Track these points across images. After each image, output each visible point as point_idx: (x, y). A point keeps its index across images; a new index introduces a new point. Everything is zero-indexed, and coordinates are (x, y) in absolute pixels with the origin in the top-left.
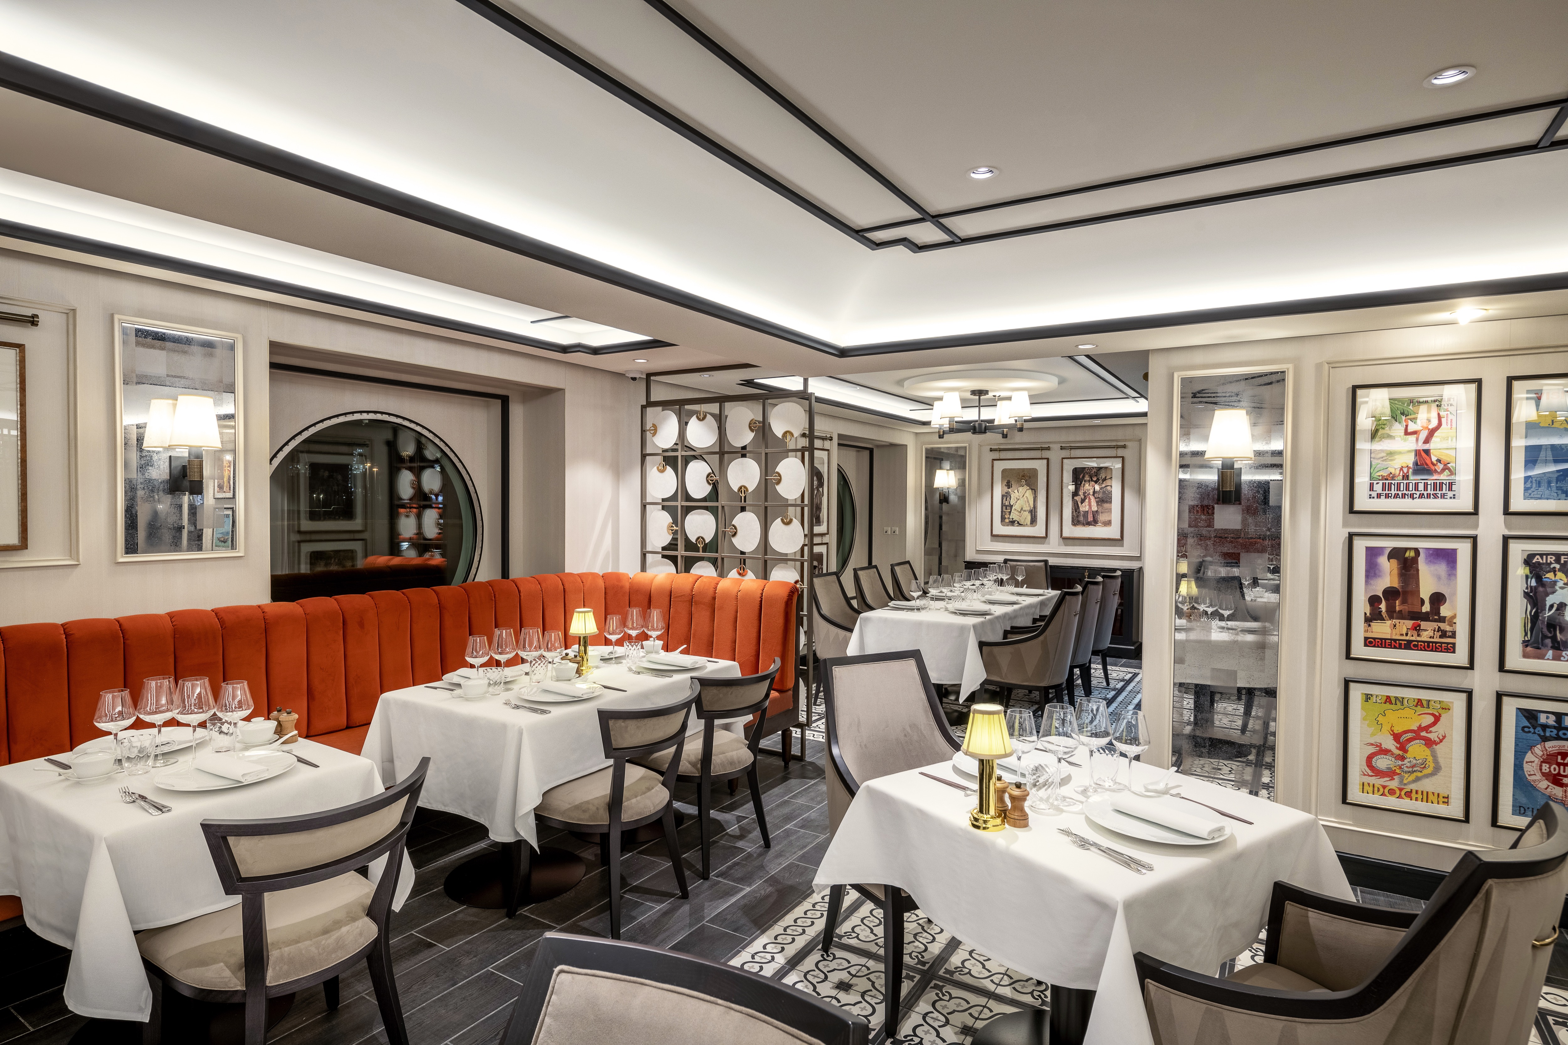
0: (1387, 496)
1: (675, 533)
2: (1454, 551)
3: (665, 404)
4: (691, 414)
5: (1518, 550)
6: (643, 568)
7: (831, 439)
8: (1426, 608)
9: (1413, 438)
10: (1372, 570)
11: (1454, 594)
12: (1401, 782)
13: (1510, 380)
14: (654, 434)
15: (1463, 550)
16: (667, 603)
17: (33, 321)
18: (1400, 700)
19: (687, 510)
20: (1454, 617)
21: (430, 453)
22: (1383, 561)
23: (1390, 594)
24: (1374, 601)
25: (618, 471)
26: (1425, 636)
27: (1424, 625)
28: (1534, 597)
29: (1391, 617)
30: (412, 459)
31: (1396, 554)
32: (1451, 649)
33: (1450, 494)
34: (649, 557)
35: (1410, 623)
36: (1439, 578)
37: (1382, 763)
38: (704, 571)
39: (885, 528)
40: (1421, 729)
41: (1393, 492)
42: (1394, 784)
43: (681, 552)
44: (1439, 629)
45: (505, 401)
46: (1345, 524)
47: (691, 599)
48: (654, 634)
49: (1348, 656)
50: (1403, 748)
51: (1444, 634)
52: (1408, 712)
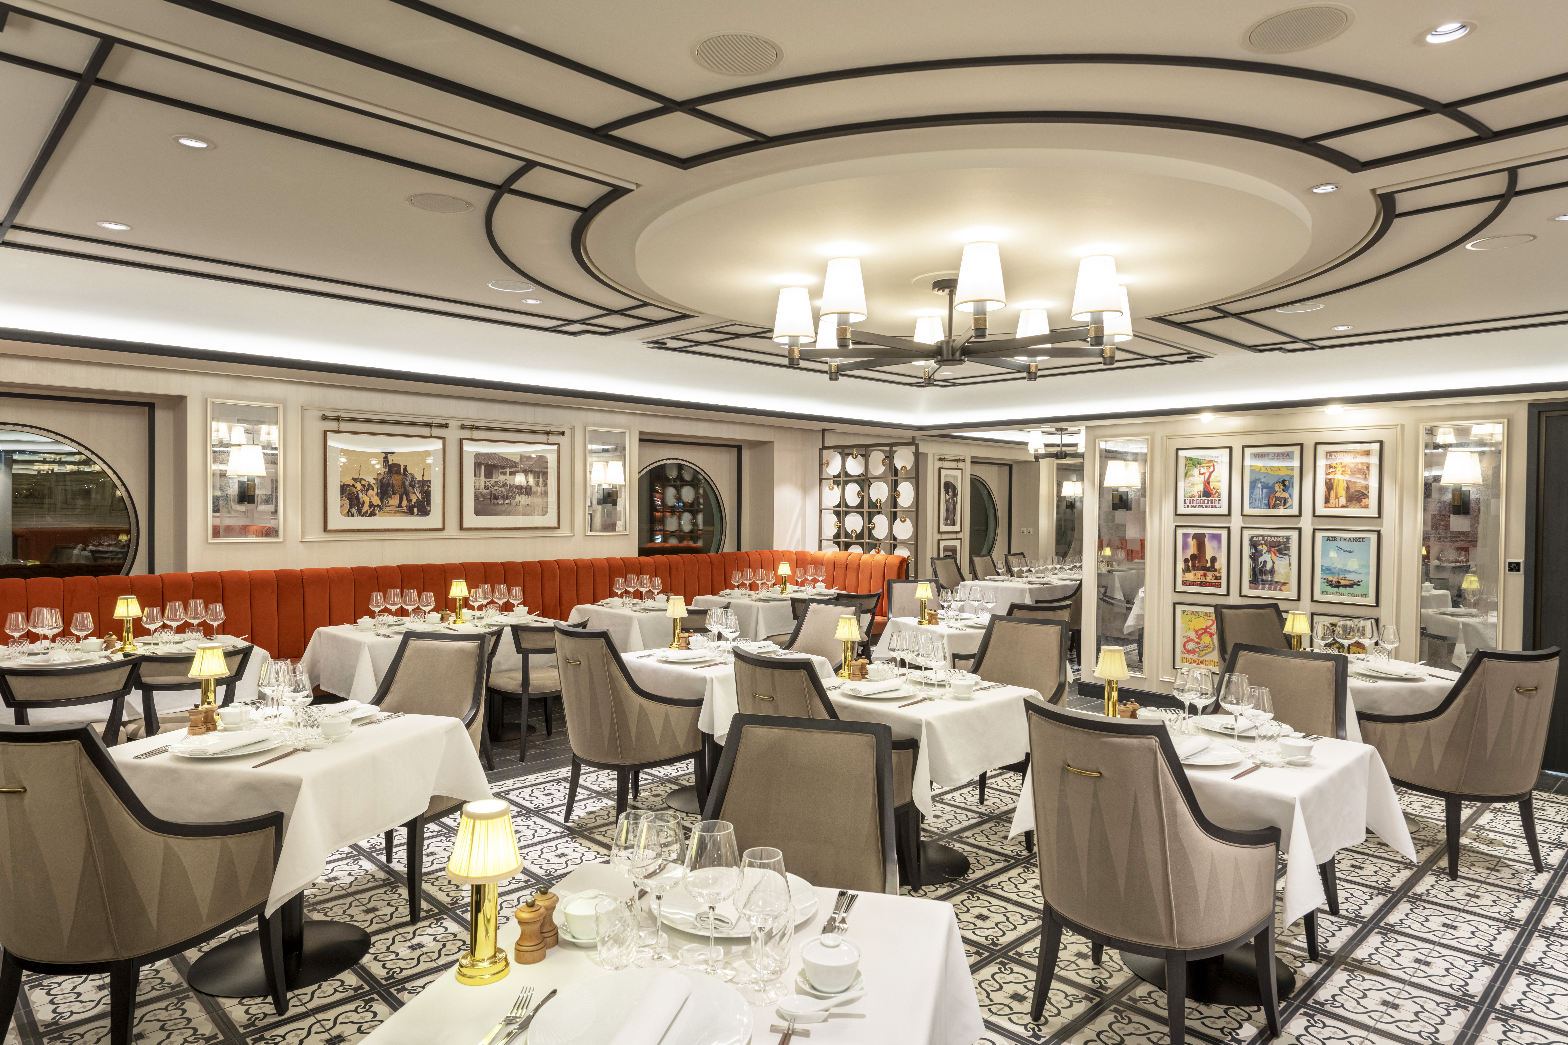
0: (1192, 506)
1: (839, 528)
2: (1220, 535)
3: (834, 448)
4: (848, 454)
5: (1247, 534)
6: (820, 549)
7: (964, 461)
8: (1209, 565)
9: (1202, 476)
10: (1185, 546)
11: (1221, 557)
12: (1199, 656)
13: (1244, 447)
14: (827, 466)
15: (1224, 533)
16: (833, 569)
17: (563, 433)
18: (1198, 613)
19: (846, 513)
20: (1221, 569)
21: (687, 477)
22: (1190, 540)
23: (1193, 557)
24: (1186, 561)
25: (805, 489)
26: (1208, 579)
27: (1208, 573)
28: (1254, 558)
29: (1194, 570)
30: (675, 480)
31: (1195, 536)
32: (1219, 585)
33: (1219, 505)
34: (824, 543)
35: (1202, 572)
36: (1214, 549)
37: (1190, 646)
38: (856, 550)
39: (1022, 529)
40: (1207, 628)
41: (1194, 504)
42: (1195, 657)
43: (842, 539)
44: (1214, 576)
45: (739, 448)
46: (1174, 521)
47: (846, 566)
48: (820, 579)
49: (1175, 591)
50: (1199, 637)
51: (1216, 578)
52: (1201, 619)
